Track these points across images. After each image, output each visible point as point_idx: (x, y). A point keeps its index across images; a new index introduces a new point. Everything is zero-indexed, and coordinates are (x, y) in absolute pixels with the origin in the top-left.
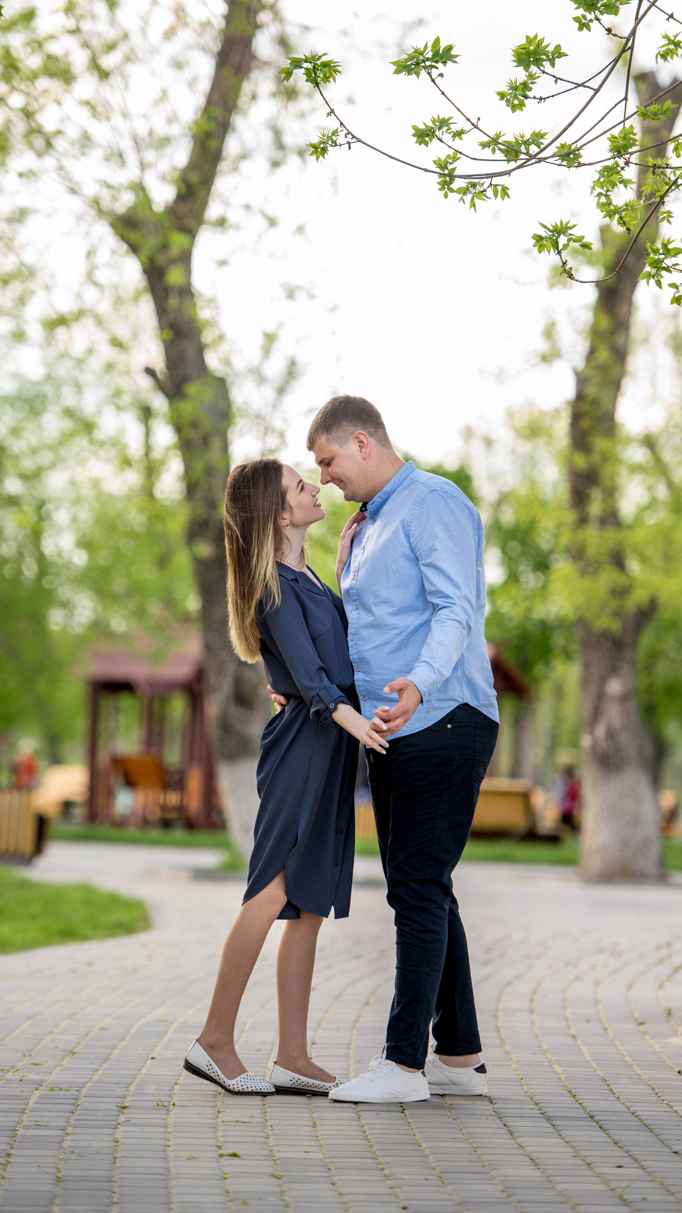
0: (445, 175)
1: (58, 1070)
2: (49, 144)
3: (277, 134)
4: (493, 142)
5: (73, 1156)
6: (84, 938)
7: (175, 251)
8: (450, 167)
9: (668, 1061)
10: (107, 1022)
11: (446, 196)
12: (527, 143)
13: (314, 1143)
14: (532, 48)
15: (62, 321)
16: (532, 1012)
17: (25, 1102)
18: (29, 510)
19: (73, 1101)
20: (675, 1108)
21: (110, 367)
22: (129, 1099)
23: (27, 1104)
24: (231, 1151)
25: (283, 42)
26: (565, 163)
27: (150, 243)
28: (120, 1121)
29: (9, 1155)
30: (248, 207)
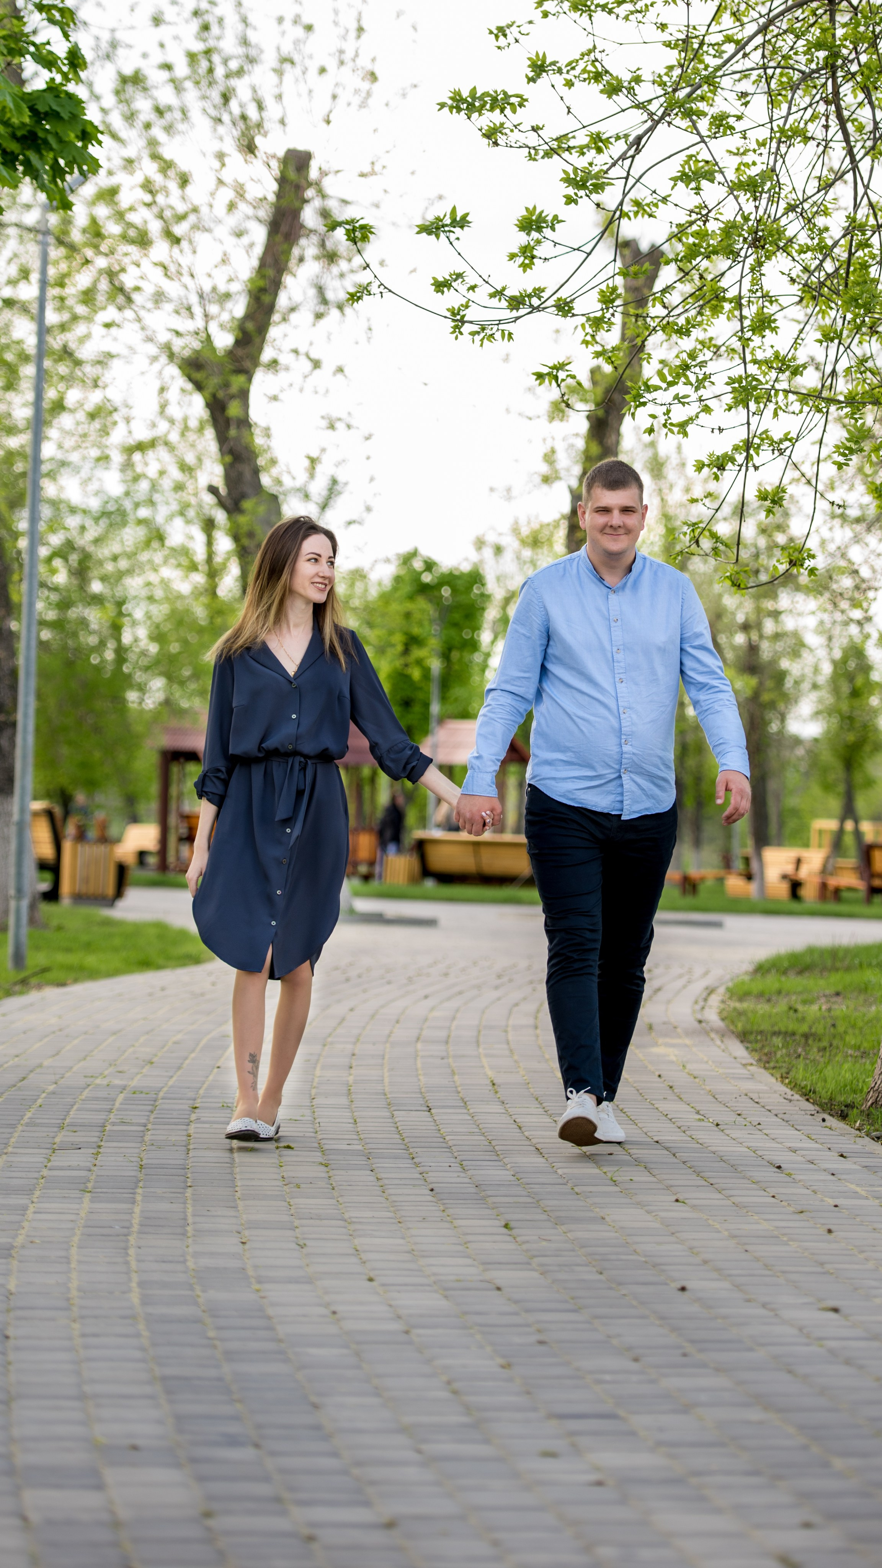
0: (457, 320)
1: (139, 1076)
2: (129, 300)
3: (321, 290)
4: (498, 293)
5: (153, 1148)
6: (159, 967)
7: (234, 389)
8: (462, 313)
9: (650, 1067)
10: (179, 1037)
11: (456, 338)
12: (530, 296)
13: (355, 1137)
14: (534, 218)
15: (141, 447)
16: (536, 1027)
17: (112, 1103)
18: (110, 607)
19: (152, 1103)
20: (656, 1106)
21: (179, 487)
22: (199, 1101)
23: (113, 1105)
24: (286, 1145)
25: (325, 214)
26: (560, 313)
27: (214, 382)
28: (192, 1119)
29: (99, 1147)
30: (296, 352)
